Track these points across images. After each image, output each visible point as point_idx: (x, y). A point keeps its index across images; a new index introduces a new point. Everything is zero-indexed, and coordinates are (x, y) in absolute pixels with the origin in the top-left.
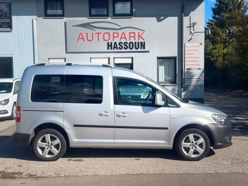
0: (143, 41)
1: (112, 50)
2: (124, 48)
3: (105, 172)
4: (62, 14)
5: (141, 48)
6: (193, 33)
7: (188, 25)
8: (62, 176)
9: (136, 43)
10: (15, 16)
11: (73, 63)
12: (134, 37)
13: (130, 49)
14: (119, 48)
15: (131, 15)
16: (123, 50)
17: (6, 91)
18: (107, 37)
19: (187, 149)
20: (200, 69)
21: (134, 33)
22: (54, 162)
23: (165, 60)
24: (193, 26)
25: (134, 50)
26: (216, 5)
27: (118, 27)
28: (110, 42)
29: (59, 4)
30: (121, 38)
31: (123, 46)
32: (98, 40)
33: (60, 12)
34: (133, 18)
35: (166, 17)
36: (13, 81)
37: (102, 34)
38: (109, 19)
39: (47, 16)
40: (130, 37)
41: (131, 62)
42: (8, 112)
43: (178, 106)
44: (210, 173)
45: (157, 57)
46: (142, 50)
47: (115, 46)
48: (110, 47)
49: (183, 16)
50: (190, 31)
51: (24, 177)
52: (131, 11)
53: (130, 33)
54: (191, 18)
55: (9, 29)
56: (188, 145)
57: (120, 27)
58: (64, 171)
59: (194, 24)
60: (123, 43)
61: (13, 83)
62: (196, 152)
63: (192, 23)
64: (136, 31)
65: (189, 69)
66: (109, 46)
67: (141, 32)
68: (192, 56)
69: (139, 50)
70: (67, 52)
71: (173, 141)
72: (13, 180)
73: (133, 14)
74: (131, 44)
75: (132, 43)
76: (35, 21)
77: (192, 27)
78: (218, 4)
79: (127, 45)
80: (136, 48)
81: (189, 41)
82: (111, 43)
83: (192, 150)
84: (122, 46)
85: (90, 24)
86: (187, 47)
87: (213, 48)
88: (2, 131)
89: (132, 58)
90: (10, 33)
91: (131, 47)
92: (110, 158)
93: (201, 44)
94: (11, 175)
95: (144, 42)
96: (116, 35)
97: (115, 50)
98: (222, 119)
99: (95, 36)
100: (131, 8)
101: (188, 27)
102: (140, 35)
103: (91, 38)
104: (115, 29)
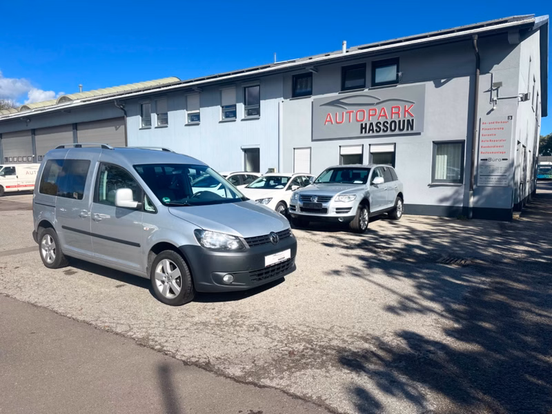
0: (411, 119)
2: (384, 130)
5: (408, 129)
6: (496, 101)
7: (488, 88)
9: (400, 121)
12: (398, 113)
14: (376, 130)
16: (382, 133)
18: (360, 116)
20: (507, 159)
21: (399, 108)
24: (497, 89)
27: (376, 101)
28: (364, 123)
30: (380, 116)
31: (382, 127)
32: (350, 122)
34: (399, 86)
35: (449, 78)
37: (355, 112)
38: (366, 91)
40: (392, 113)
41: (392, 150)
45: (433, 142)
46: (410, 132)
47: (371, 128)
48: (364, 130)
49: (478, 73)
50: (491, 98)
52: (397, 75)
53: (392, 108)
54: (493, 75)
57: (378, 101)
60: (382, 123)
64: (402, 105)
65: (486, 160)
66: (363, 128)
67: (408, 105)
68: (492, 138)
70: (313, 140)
74: (393, 124)
75: (395, 122)
77: (494, 90)
79: (387, 125)
80: (400, 130)
81: (488, 113)
82: (366, 124)
84: (380, 128)
85: (341, 101)
86: (483, 123)
89: (395, 144)
91: (393, 128)
93: (510, 118)
95: (413, 120)
96: (372, 113)
97: (371, 134)
99: (346, 116)
100: (398, 71)
101: (488, 91)
102: (407, 109)
103: (340, 120)
104: (372, 104)
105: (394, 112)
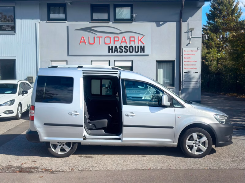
0: (142, 45)
1: (113, 54)
2: (125, 51)
3: (116, 167)
4: (64, 18)
5: (141, 52)
6: (191, 38)
7: (186, 30)
8: (76, 170)
9: (135, 47)
10: (19, 20)
11: (84, 66)
12: (134, 41)
13: (130, 52)
14: (120, 51)
15: (131, 20)
16: (123, 53)
17: (11, 92)
18: (107, 41)
19: (191, 147)
20: (197, 72)
21: (134, 37)
22: (66, 158)
23: (164, 63)
24: (191, 32)
25: (134, 53)
26: (211, 11)
27: (119, 32)
28: (110, 45)
29: (62, 9)
30: (122, 42)
31: (124, 50)
32: (100, 43)
33: (62, 16)
34: (133, 23)
35: (165, 22)
36: (18, 82)
37: (103, 37)
38: (110, 24)
39: (49, 19)
40: (130, 41)
41: (130, 65)
42: (13, 112)
43: (183, 107)
44: (213, 169)
45: (156, 61)
46: (142, 54)
47: (116, 50)
48: (110, 51)
49: (181, 21)
50: (188, 36)
51: (41, 172)
52: (132, 16)
53: (130, 37)
54: (189, 23)
55: (12, 32)
56: (191, 143)
57: (120, 32)
58: (77, 167)
59: (192, 30)
60: (123, 47)
61: (17, 84)
62: (199, 150)
63: (190, 28)
64: (136, 36)
65: (187, 72)
66: (110, 49)
67: (141, 37)
68: (190, 60)
69: (139, 53)
70: (69, 55)
71: (178, 139)
72: (31, 174)
73: (133, 19)
74: (131, 48)
75: (132, 47)
76: (38, 25)
77: (189, 32)
78: (212, 9)
79: (127, 48)
80: (136, 52)
81: (187, 45)
82: (112, 47)
83: (195, 148)
84: (122, 50)
85: (92, 28)
86: (185, 51)
87: (207, 52)
88: (10, 130)
89: (132, 61)
90: (14, 36)
91: (131, 51)
92: (119, 155)
93: (198, 48)
94: (28, 170)
95: (144, 46)
96: (116, 39)
97: (116, 53)
98: (223, 120)
99: (97, 40)
100: (132, 13)
101: (186, 32)
102: (140, 39)
103: (91, 42)
104: (116, 33)
105: (131, 40)
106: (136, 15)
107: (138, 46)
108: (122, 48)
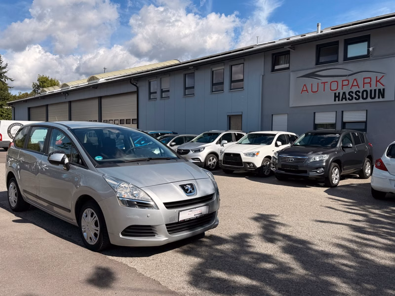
0: (381, 87)
1: (340, 102)
2: (356, 98)
4: (288, 67)
5: (379, 98)
9: (371, 91)
12: (370, 83)
13: (364, 99)
14: (349, 98)
15: (367, 56)
16: (354, 101)
18: (334, 86)
21: (370, 78)
25: (369, 100)
27: (349, 73)
28: (337, 92)
30: (352, 86)
31: (354, 96)
32: (324, 90)
37: (329, 83)
39: (274, 71)
46: (381, 99)
47: (344, 97)
48: (337, 99)
52: (368, 50)
60: (354, 92)
64: (373, 76)
66: (336, 97)
67: (379, 76)
70: (289, 107)
73: (370, 54)
74: (365, 93)
75: (366, 91)
79: (359, 94)
80: (371, 98)
82: (339, 93)
84: (352, 97)
85: (315, 73)
91: (365, 97)
95: (384, 89)
96: (345, 83)
97: (344, 101)
100: (369, 47)
102: (378, 80)
103: (315, 89)
104: (346, 76)
105: (365, 82)
106: (373, 49)
107: (375, 90)
108: (352, 94)
